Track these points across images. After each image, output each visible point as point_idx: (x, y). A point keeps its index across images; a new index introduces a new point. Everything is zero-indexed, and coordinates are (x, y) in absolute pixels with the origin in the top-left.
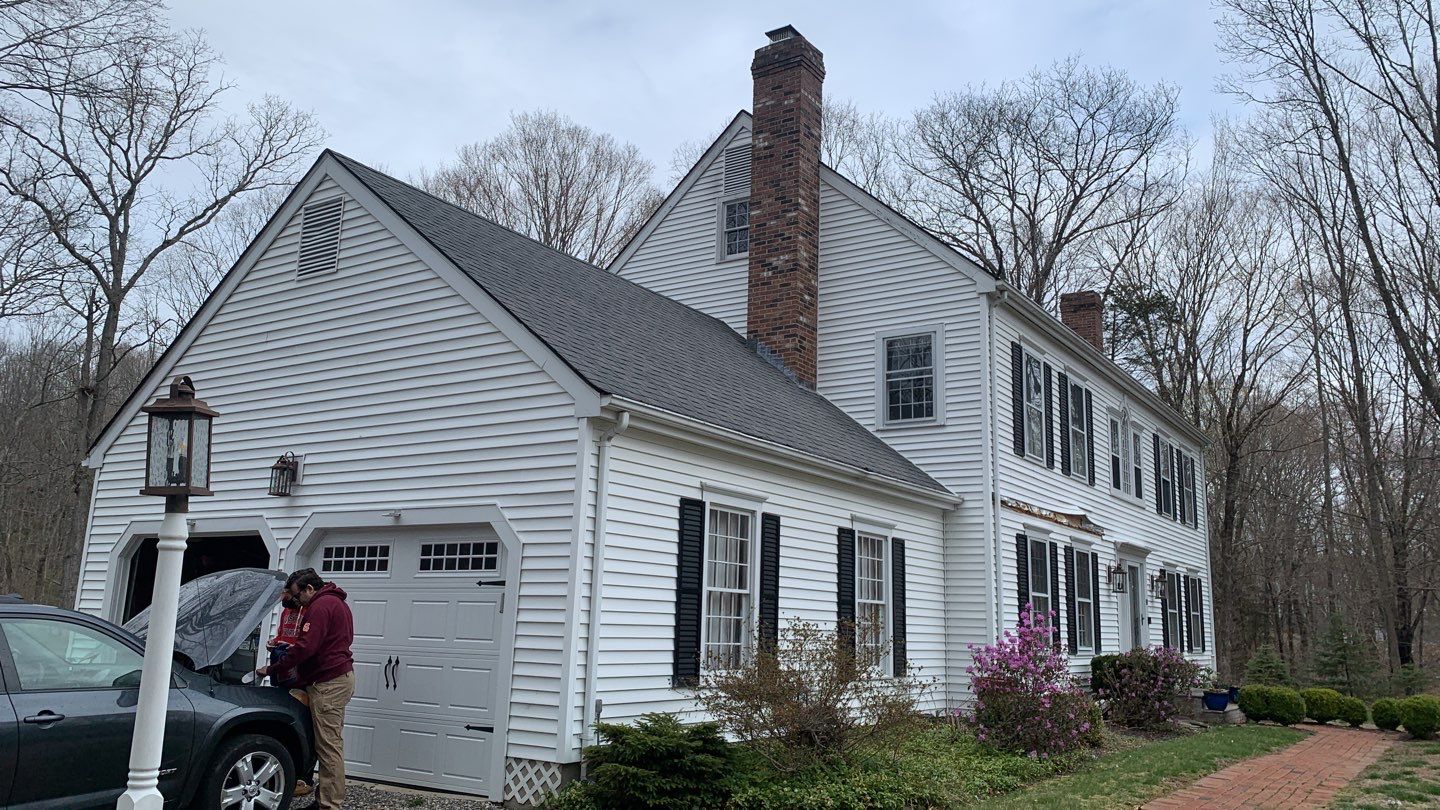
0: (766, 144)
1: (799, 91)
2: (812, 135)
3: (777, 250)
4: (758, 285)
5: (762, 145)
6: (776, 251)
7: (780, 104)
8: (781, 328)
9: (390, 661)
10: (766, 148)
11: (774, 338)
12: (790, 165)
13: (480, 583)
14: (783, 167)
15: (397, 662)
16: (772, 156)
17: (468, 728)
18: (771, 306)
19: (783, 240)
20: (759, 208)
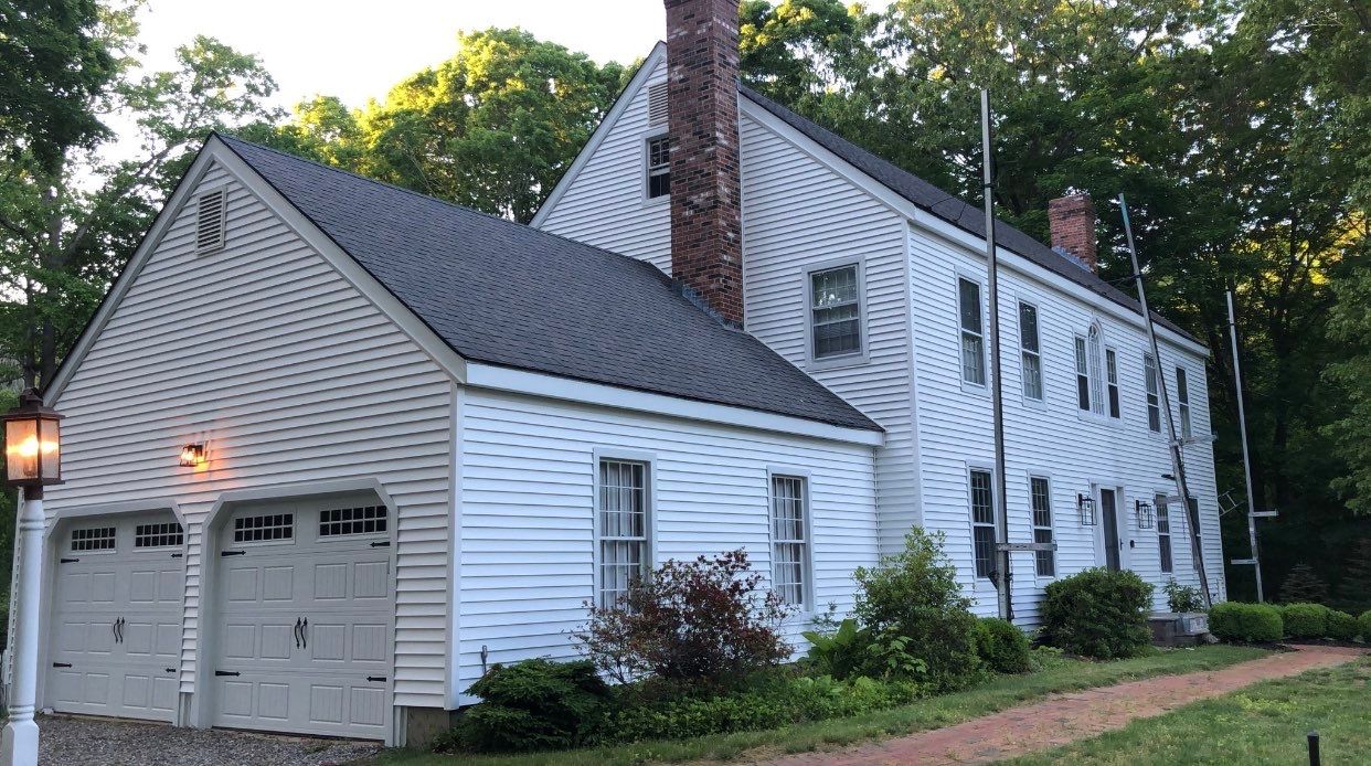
0: (682, 76)
1: (711, 19)
2: (729, 64)
3: (698, 187)
4: (680, 225)
5: (677, 78)
6: (697, 189)
7: (692, 34)
8: (704, 268)
9: (299, 622)
10: (681, 81)
11: (699, 279)
12: (706, 97)
13: (373, 545)
14: (700, 99)
15: (305, 623)
16: (687, 89)
17: (370, 679)
18: (694, 246)
19: (702, 176)
20: (678, 144)
